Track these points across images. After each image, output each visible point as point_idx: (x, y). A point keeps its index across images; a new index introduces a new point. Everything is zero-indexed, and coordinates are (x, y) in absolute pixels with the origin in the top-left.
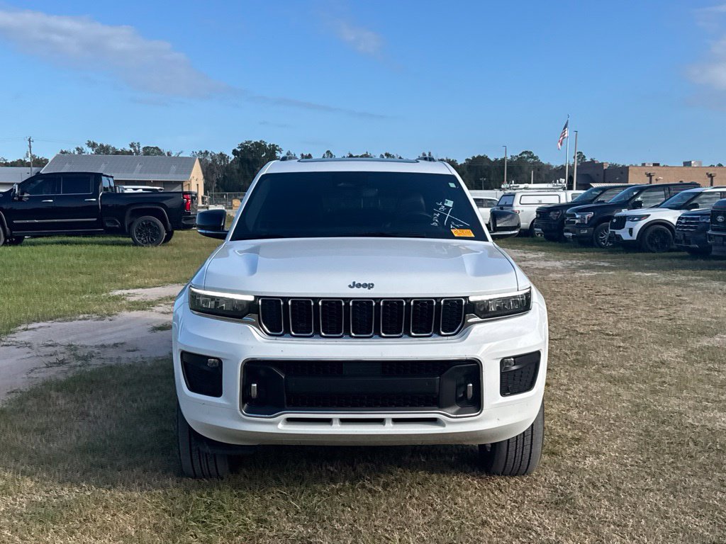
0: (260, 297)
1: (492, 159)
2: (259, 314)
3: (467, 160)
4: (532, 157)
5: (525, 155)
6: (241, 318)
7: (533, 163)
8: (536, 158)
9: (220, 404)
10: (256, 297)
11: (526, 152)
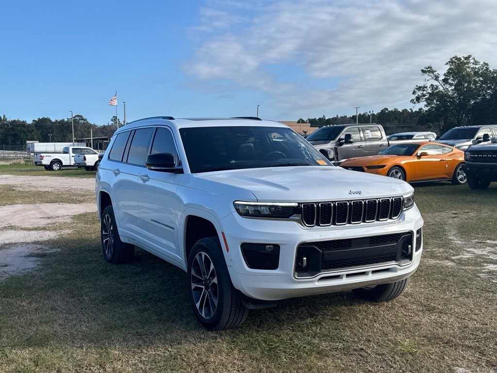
0: (302, 203)
1: (53, 120)
2: (302, 214)
3: (34, 121)
4: (83, 119)
5: (78, 118)
6: (288, 217)
7: (84, 123)
8: (85, 120)
9: (278, 274)
10: (299, 203)
11: (78, 116)
